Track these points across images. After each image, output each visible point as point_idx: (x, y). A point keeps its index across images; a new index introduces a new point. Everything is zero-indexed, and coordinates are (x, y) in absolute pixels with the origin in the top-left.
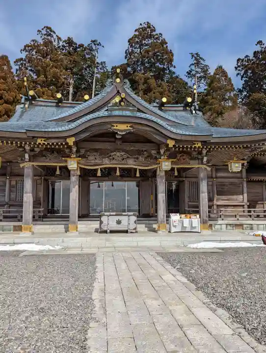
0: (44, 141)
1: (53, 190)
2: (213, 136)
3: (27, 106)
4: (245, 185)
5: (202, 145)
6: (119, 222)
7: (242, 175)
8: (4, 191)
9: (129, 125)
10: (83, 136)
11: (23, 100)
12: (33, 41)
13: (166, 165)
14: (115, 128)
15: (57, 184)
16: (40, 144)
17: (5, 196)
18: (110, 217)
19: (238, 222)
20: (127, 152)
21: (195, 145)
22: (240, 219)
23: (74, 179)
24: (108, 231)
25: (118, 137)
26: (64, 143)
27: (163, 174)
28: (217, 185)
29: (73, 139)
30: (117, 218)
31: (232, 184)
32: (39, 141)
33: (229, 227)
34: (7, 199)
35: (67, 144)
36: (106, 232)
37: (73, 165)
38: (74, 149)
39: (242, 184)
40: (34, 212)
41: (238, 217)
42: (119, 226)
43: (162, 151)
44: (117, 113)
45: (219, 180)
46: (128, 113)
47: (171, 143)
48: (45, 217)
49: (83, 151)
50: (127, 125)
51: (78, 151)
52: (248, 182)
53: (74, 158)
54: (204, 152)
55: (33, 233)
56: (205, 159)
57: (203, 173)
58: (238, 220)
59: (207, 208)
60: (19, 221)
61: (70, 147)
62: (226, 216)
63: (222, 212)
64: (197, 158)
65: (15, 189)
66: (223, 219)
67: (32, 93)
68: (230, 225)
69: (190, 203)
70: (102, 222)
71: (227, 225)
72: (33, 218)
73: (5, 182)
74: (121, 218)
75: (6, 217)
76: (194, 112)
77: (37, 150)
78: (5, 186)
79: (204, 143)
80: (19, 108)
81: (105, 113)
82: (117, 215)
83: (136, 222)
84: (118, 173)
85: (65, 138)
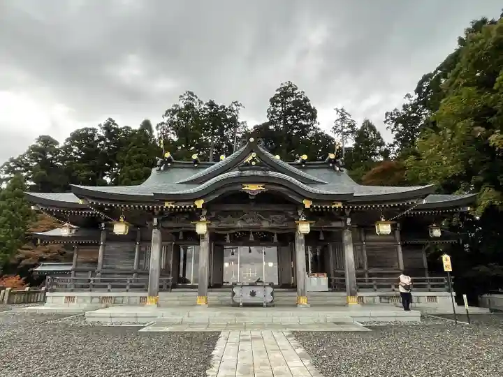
0: (173, 204)
1: (185, 256)
2: (354, 195)
3: (162, 168)
4: (400, 249)
5: (342, 204)
6: (253, 294)
7: (395, 238)
8: (133, 257)
9: (261, 185)
10: (212, 197)
11: (159, 163)
12: (175, 106)
13: (304, 228)
14: (246, 188)
15: (189, 251)
16: (167, 207)
17: (133, 263)
20: (261, 213)
21: (335, 206)
23: (204, 244)
24: (241, 304)
25: (250, 198)
26: (192, 206)
27: (302, 238)
28: (367, 250)
29: (202, 201)
30: (251, 289)
31: (384, 248)
32: (167, 204)
33: (383, 300)
34: (135, 267)
35: (195, 206)
36: (237, 305)
37: (201, 228)
38: (205, 212)
39: (397, 248)
40: (160, 281)
41: (393, 287)
42: (253, 298)
43: (300, 213)
44: (247, 173)
45: (368, 243)
46: (259, 173)
47: (308, 204)
48: (174, 286)
49: (213, 215)
50: (258, 186)
51: (208, 214)
52: (403, 246)
53: (204, 222)
55: (159, 306)
56: (349, 220)
57: (347, 237)
58: (394, 290)
59: (354, 279)
60: (146, 291)
61: (200, 211)
62: (379, 287)
63: (374, 282)
64: (341, 220)
65: (144, 255)
66: (375, 291)
67: (167, 155)
68: (385, 297)
69: (337, 271)
70: (234, 294)
71: (381, 297)
72: (161, 288)
73: (135, 249)
74: (255, 289)
75: (132, 287)
76: (338, 169)
77: (167, 214)
78: (134, 252)
79: (344, 202)
80: (154, 170)
81: (234, 173)
82: (251, 285)
83: (272, 294)
84: (252, 238)
85: (194, 200)
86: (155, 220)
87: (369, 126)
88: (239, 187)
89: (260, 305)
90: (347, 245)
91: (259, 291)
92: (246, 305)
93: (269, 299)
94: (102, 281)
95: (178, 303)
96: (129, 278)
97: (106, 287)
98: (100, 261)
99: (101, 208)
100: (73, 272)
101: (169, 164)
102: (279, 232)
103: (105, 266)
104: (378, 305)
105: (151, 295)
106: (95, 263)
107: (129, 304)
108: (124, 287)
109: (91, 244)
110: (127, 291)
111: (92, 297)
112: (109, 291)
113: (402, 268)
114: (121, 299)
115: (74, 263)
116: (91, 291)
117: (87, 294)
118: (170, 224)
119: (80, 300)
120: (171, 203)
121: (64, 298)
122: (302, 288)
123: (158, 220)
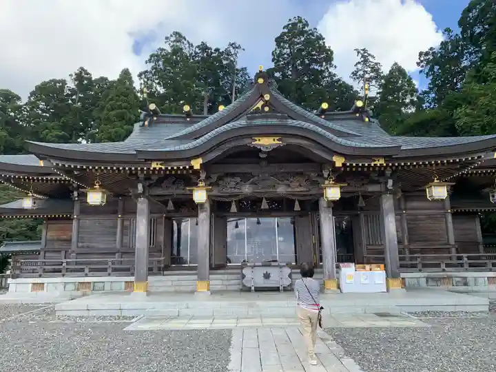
0: (162, 164)
1: (179, 230)
2: (402, 148)
3: (146, 123)
4: (450, 218)
5: (385, 161)
6: (267, 276)
7: (444, 205)
8: (115, 234)
9: (277, 138)
10: (213, 155)
11: (142, 116)
12: (160, 49)
13: (333, 193)
14: (257, 142)
15: (183, 224)
16: (155, 168)
17: (115, 240)
18: (255, 268)
19: (443, 275)
20: (275, 175)
21: (375, 163)
22: (447, 269)
23: (204, 216)
24: (253, 288)
25: (262, 156)
26: (187, 167)
28: (407, 220)
29: (200, 161)
30: (265, 270)
31: (429, 217)
32: (154, 165)
33: (430, 283)
34: (118, 245)
35: (191, 167)
36: (249, 290)
37: (200, 196)
38: (203, 176)
39: (445, 217)
40: (151, 262)
41: (443, 266)
42: (266, 281)
43: (326, 174)
44: (258, 122)
45: (409, 212)
46: (275, 121)
47: (339, 162)
48: (167, 268)
49: (214, 178)
50: (272, 138)
51: (208, 178)
52: (455, 215)
53: (203, 186)
54: (388, 172)
55: (149, 293)
56: (390, 182)
57: (388, 203)
58: (444, 270)
59: (397, 256)
60: (132, 275)
61: (196, 173)
62: (425, 266)
63: (419, 259)
64: (378, 182)
65: (128, 230)
66: (420, 271)
67: (152, 107)
68: (433, 279)
69: (369, 247)
70: (243, 276)
71: (427, 279)
72: (150, 271)
73: (116, 223)
74: (269, 270)
75: (115, 270)
76: (367, 119)
77: (155, 178)
78: (116, 227)
79: (388, 158)
80: (137, 126)
81: (242, 122)
82: (265, 265)
83: (290, 276)
84: (265, 205)
85: (189, 159)
86: (140, 187)
88: (247, 141)
89: (277, 289)
90: (387, 214)
91: (274, 273)
92: (259, 290)
93: (287, 282)
94: (77, 263)
96: (110, 259)
97: (82, 270)
98: (74, 239)
99: (69, 172)
100: (42, 253)
101: (155, 118)
102: (301, 199)
103: (80, 245)
104: (423, 289)
105: (138, 280)
106: (69, 241)
107: (113, 292)
108: (105, 270)
109: (63, 218)
110: (109, 275)
111: (66, 283)
112: (86, 275)
113: (452, 241)
114: (101, 285)
115: (43, 241)
116: (63, 275)
117: (58, 279)
118: (159, 191)
119: (51, 286)
120: (159, 163)
121: (31, 285)
122: (330, 270)
123: (143, 187)
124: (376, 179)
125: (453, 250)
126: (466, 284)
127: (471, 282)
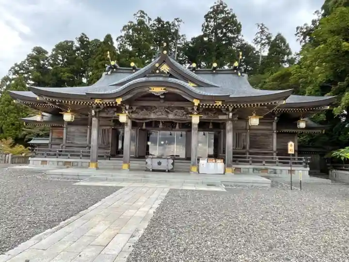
2: (231, 96)
3: (109, 73)
4: (275, 136)
6: (159, 163)
7: (272, 128)
8: (86, 137)
9: (163, 88)
11: (107, 69)
12: (130, 22)
13: (196, 120)
14: (152, 90)
16: (96, 103)
17: (86, 140)
18: (153, 159)
19: (263, 167)
21: (216, 104)
22: (266, 164)
24: (151, 169)
25: (161, 97)
26: (114, 103)
27: (196, 126)
28: (250, 136)
29: (121, 99)
30: (158, 160)
31: (263, 135)
32: (96, 101)
33: (255, 171)
35: (116, 103)
37: (123, 118)
39: (272, 135)
41: (264, 163)
42: (159, 166)
45: (252, 131)
47: (196, 102)
49: (134, 108)
50: (160, 88)
52: (277, 134)
54: (230, 109)
55: (97, 168)
56: (231, 114)
57: (229, 126)
58: (264, 165)
59: (231, 155)
60: (89, 159)
62: (254, 162)
63: (251, 158)
64: (226, 114)
65: (87, 135)
66: (251, 164)
67: (113, 63)
68: (256, 169)
70: (147, 163)
71: (254, 169)
72: (101, 157)
73: (87, 130)
74: (161, 160)
75: (83, 156)
76: (239, 74)
77: (102, 107)
78: (87, 133)
79: (223, 102)
80: (104, 74)
81: (144, 79)
82: (158, 157)
83: (173, 164)
84: (161, 125)
85: (115, 98)
86: (93, 112)
87: (280, 39)
88: (147, 89)
89: (164, 171)
90: (228, 132)
91: (164, 162)
92: (154, 171)
93: (171, 167)
94: (66, 151)
95: (113, 167)
96: (81, 150)
97: (67, 155)
98: (64, 138)
99: (54, 103)
100: (50, 145)
101: (115, 70)
102: (180, 122)
103: (67, 141)
104: (251, 174)
105: (92, 161)
106: (62, 139)
107: (82, 167)
108: (79, 156)
109: (59, 127)
110: (81, 158)
111: (58, 162)
112: (69, 158)
113: (275, 149)
114: (76, 163)
115: (50, 138)
116: (57, 157)
117: (55, 159)
118: (104, 115)
119: (51, 163)
120: (99, 100)
121: (40, 162)
122: (194, 161)
123: (95, 112)
124: (225, 112)
125: (275, 154)
126: (275, 173)
127: (278, 172)
